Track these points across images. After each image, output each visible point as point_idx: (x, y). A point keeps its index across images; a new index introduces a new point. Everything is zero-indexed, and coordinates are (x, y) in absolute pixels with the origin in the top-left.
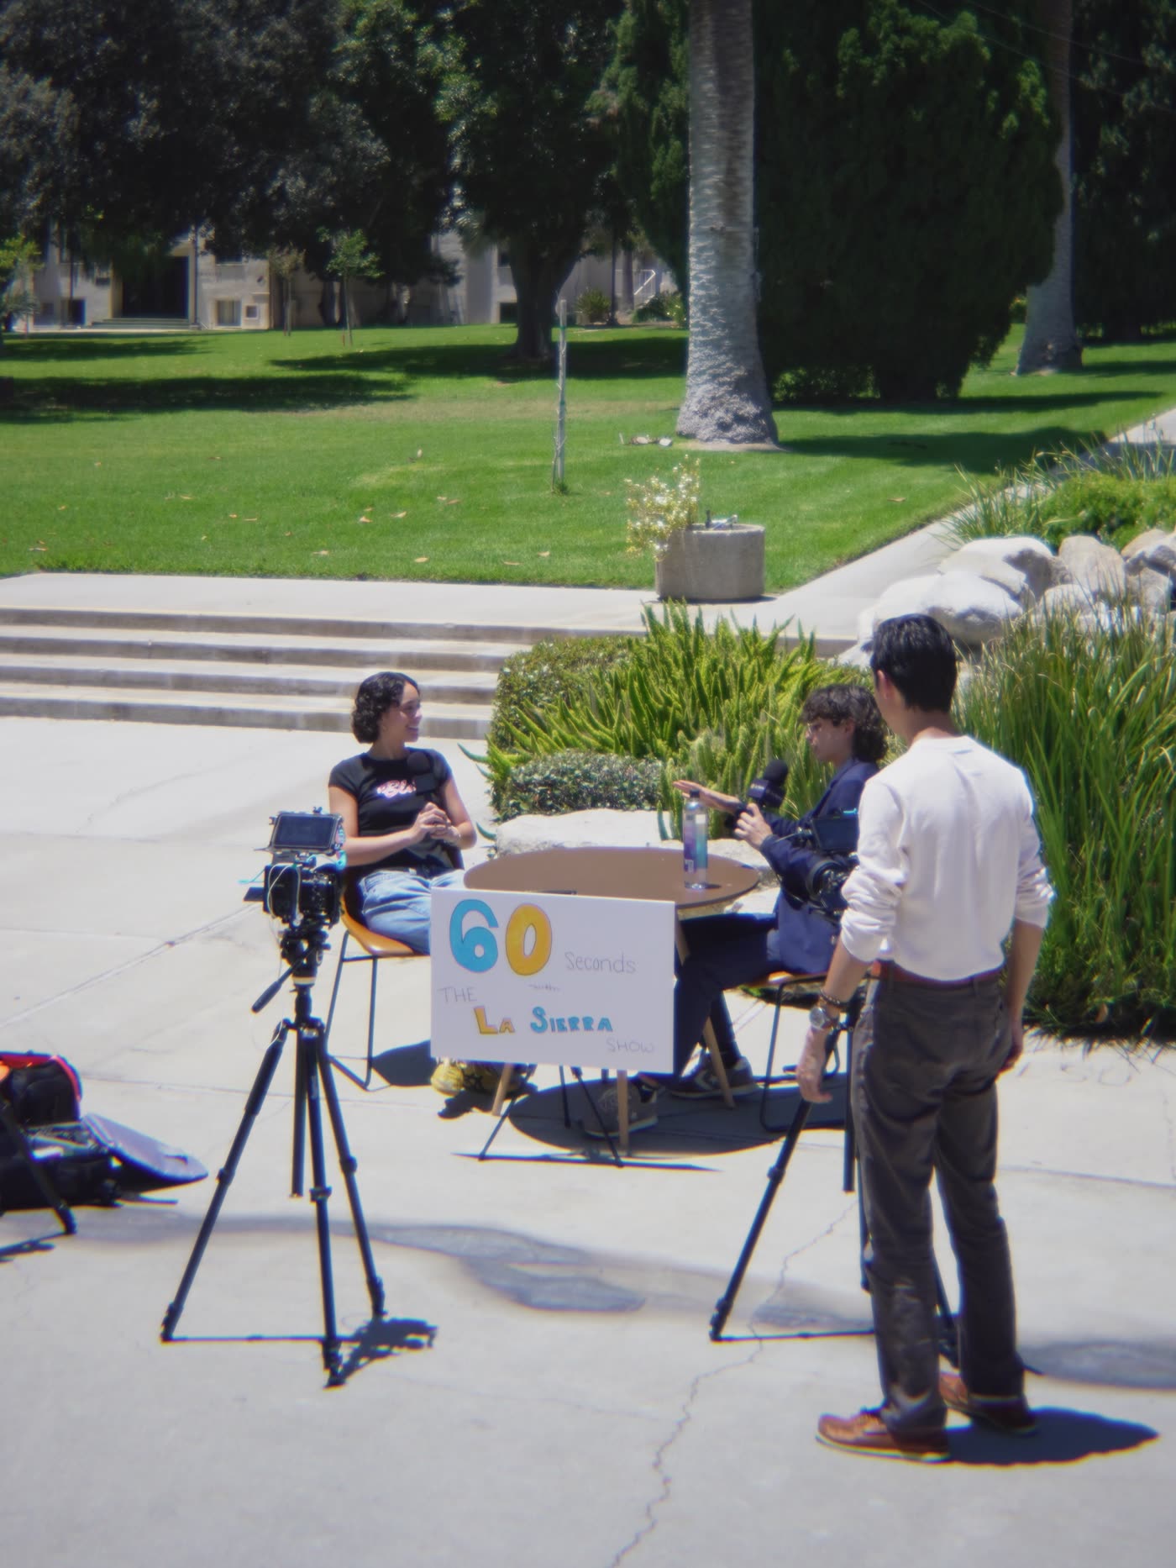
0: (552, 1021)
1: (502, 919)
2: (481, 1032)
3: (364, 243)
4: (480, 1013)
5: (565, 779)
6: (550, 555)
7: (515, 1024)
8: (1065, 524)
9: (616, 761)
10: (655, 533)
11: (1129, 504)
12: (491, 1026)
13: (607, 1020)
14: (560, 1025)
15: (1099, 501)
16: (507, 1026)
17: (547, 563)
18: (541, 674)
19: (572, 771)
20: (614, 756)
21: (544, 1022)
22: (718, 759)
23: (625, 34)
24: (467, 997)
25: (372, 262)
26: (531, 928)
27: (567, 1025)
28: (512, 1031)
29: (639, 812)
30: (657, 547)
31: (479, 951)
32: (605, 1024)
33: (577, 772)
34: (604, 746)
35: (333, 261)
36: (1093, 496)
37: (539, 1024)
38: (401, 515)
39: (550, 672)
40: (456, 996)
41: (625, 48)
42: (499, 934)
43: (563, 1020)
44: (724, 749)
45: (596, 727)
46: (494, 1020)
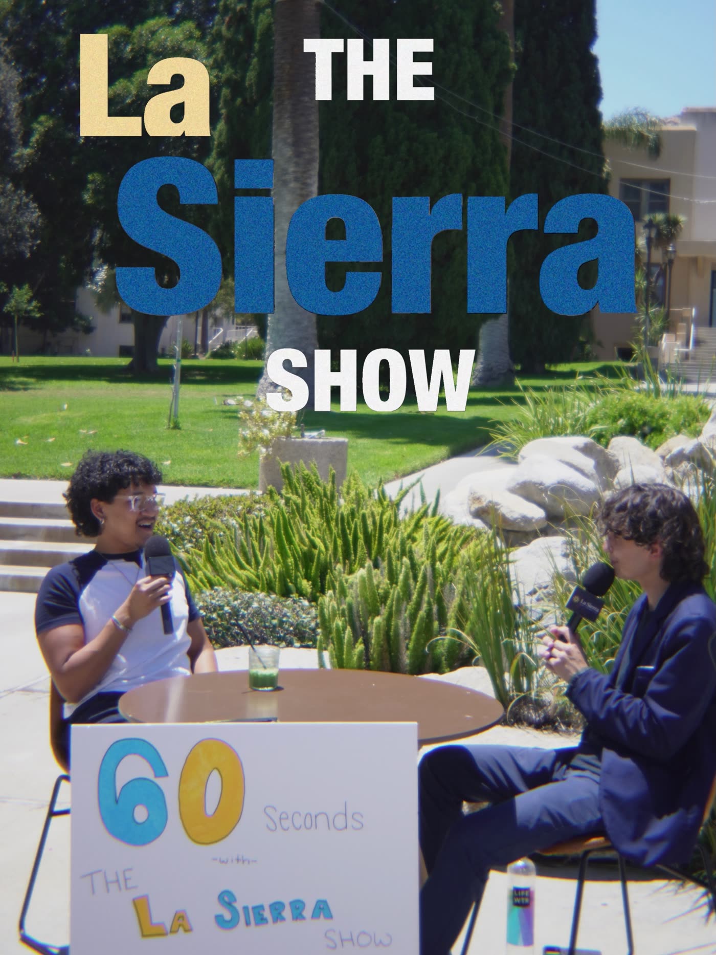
0: (245, 909)
1: (174, 764)
2: (143, 935)
3: (30, 294)
4: (141, 906)
5: (214, 616)
6: (171, 463)
7: (193, 918)
8: (606, 430)
9: (262, 600)
10: (262, 439)
11: (657, 416)
12: (159, 925)
13: (325, 902)
14: (257, 916)
15: (634, 411)
16: (181, 922)
17: (168, 468)
18: (184, 523)
19: (221, 607)
20: (262, 595)
21: (234, 911)
22: (381, 591)
23: (220, 135)
24: (122, 886)
25: (35, 307)
26: (215, 773)
27: (267, 914)
28: (188, 930)
29: (290, 649)
30: (264, 450)
31: (141, 814)
32: (322, 909)
33: (227, 608)
34: (250, 585)
35: (8, 305)
36: (629, 408)
37: (227, 916)
38: (51, 440)
39: (193, 521)
40: (107, 883)
41: (220, 144)
42: (169, 786)
43: (261, 907)
44: (387, 581)
45: (242, 567)
46: (162, 915)
